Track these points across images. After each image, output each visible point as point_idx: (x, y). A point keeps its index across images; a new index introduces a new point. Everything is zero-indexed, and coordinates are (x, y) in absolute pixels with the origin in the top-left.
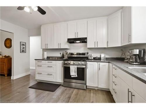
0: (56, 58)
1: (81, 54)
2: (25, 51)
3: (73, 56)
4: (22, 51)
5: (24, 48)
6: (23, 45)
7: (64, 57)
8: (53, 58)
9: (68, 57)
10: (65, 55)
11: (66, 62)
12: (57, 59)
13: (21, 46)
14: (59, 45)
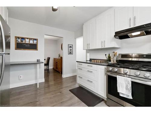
0: (99, 61)
1: (145, 56)
2: (72, 53)
3: (130, 59)
4: (69, 52)
5: (71, 50)
6: (70, 47)
7: (110, 61)
8: (95, 61)
9: (117, 61)
10: (112, 57)
11: (111, 69)
12: (101, 62)
13: (69, 48)
14: (103, 43)
